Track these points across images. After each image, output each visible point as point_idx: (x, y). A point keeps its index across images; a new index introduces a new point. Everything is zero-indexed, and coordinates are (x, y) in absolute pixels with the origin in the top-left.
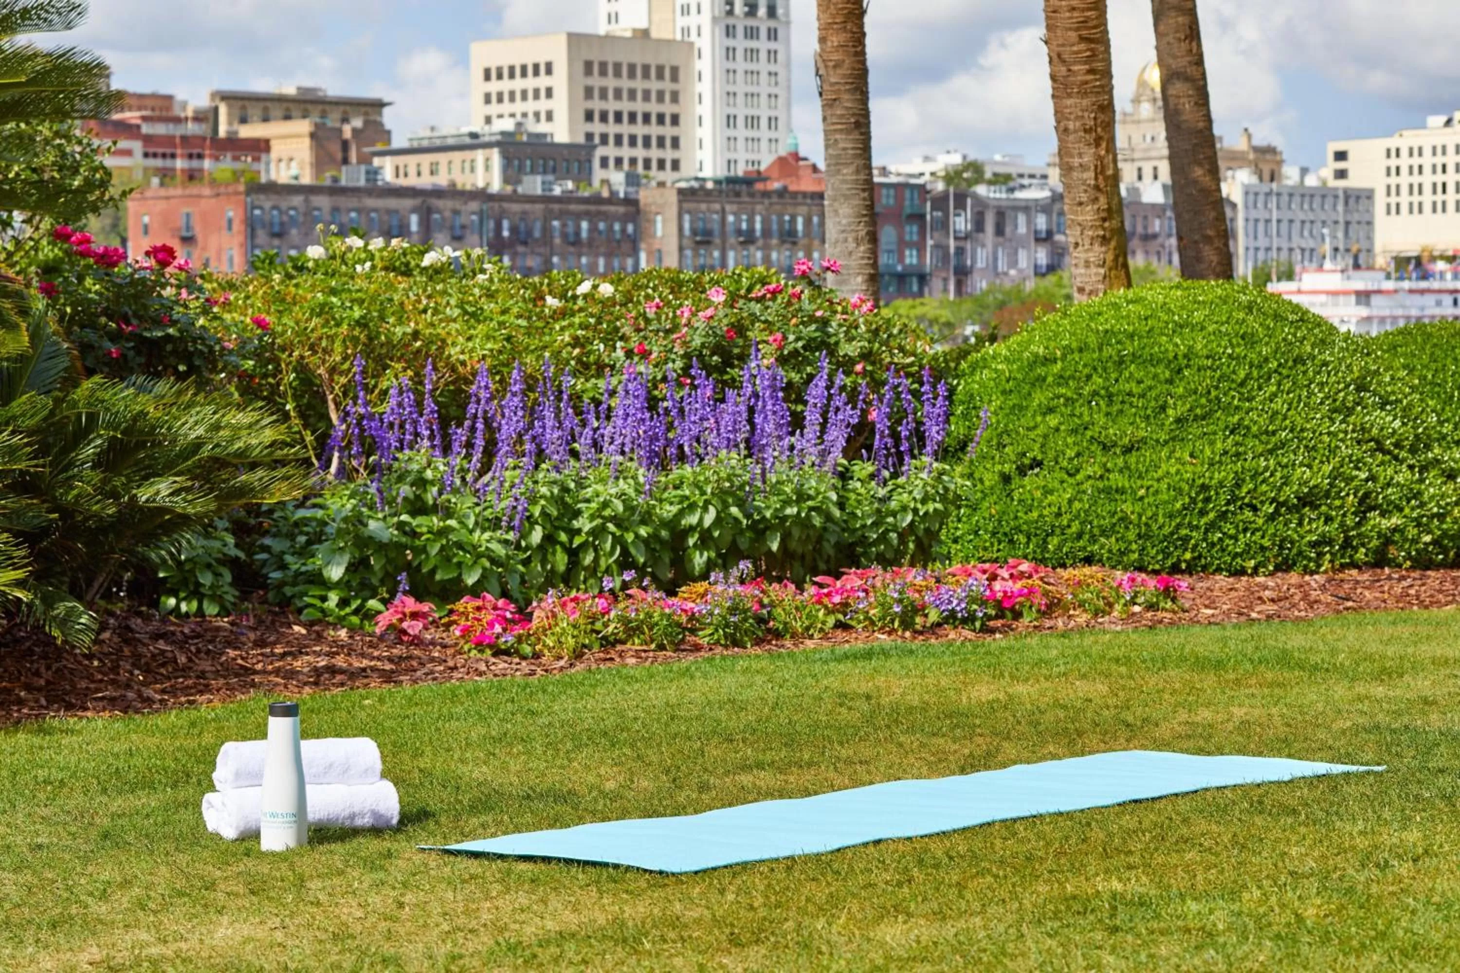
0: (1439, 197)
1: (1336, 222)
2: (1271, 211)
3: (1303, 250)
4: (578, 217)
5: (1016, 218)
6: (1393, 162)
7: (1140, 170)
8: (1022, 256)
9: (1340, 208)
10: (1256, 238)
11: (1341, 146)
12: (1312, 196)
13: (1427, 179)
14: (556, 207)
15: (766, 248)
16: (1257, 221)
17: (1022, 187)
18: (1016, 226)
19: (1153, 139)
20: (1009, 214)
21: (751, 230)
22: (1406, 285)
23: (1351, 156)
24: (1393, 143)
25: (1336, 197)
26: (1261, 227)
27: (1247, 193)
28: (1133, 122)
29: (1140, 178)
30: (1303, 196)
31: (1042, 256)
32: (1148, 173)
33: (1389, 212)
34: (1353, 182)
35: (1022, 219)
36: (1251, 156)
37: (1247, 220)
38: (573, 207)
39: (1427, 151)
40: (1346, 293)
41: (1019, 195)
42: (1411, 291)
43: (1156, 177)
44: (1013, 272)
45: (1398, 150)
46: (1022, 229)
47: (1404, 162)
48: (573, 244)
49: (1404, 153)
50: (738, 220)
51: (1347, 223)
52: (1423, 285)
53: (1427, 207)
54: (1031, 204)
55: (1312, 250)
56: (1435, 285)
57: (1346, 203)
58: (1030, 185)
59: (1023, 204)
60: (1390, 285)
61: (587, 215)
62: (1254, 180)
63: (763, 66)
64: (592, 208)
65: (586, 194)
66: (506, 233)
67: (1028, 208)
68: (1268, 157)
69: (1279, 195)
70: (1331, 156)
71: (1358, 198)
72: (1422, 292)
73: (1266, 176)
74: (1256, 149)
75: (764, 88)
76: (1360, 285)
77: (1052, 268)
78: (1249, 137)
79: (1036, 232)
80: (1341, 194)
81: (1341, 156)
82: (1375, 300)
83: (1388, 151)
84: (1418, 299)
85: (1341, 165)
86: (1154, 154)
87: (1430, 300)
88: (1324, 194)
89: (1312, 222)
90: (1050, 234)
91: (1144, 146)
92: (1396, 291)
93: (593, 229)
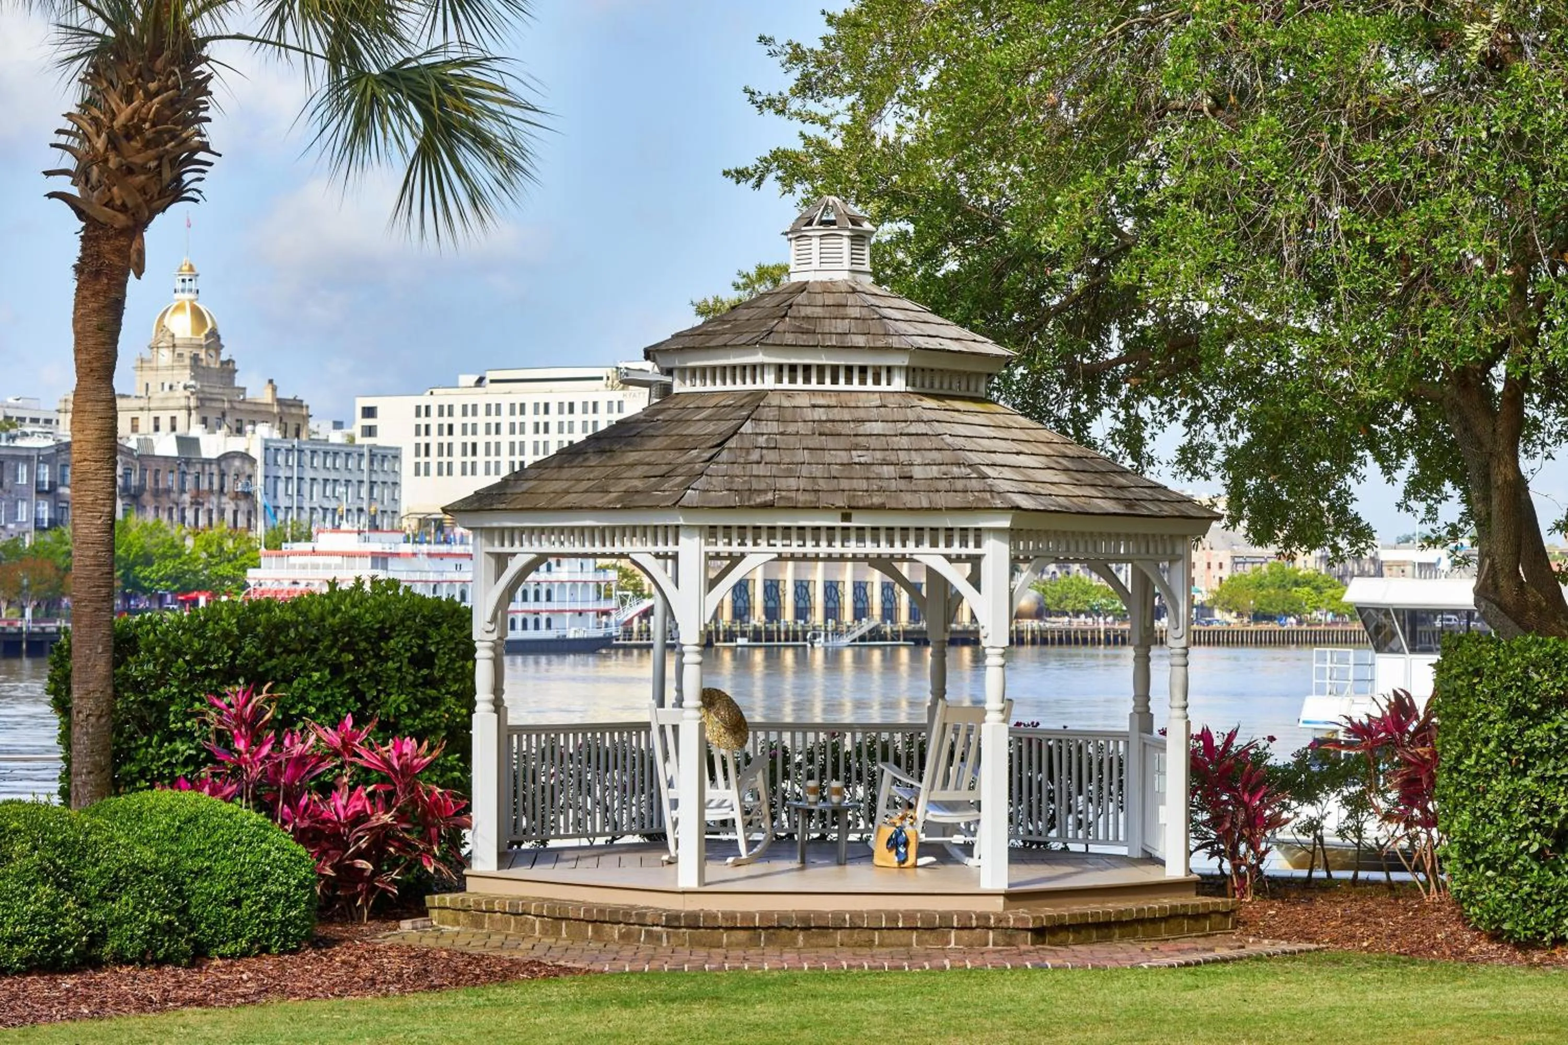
0: (469, 459)
1: (361, 482)
2: (292, 467)
3: (325, 510)
5: (16, 469)
6: (423, 421)
7: (156, 419)
8: (23, 508)
9: (365, 464)
10: (275, 497)
11: (369, 402)
12: (336, 454)
13: (457, 439)
16: (277, 478)
17: (25, 435)
18: (16, 477)
19: (171, 387)
20: (9, 464)
22: (425, 548)
23: (379, 412)
24: (423, 401)
25: (361, 455)
26: (281, 485)
27: (267, 449)
28: (151, 369)
29: (157, 429)
30: (326, 453)
31: (45, 511)
32: (165, 423)
33: (417, 473)
34: (381, 440)
35: (23, 470)
36: (276, 409)
37: (266, 477)
39: (458, 411)
40: (362, 555)
41: (19, 443)
42: (430, 555)
43: (173, 429)
44: (11, 526)
45: (427, 408)
46: (23, 480)
47: (434, 420)
49: (434, 411)
51: (372, 484)
52: (444, 548)
53: (457, 469)
54: (34, 453)
55: (335, 510)
56: (457, 549)
57: (371, 462)
58: (33, 433)
59: (25, 453)
60: (408, 548)
62: (277, 435)
67: (27, 457)
68: (294, 411)
69: (301, 451)
70: (359, 412)
71: (384, 457)
72: (441, 556)
73: (291, 431)
74: (281, 402)
76: (377, 547)
77: (53, 523)
78: (274, 389)
79: (38, 484)
80: (366, 451)
81: (369, 412)
82: (391, 562)
83: (418, 408)
84: (436, 563)
85: (369, 422)
86: (172, 403)
87: (450, 563)
88: (349, 451)
89: (335, 481)
90: (53, 486)
91: (161, 394)
92: (414, 555)
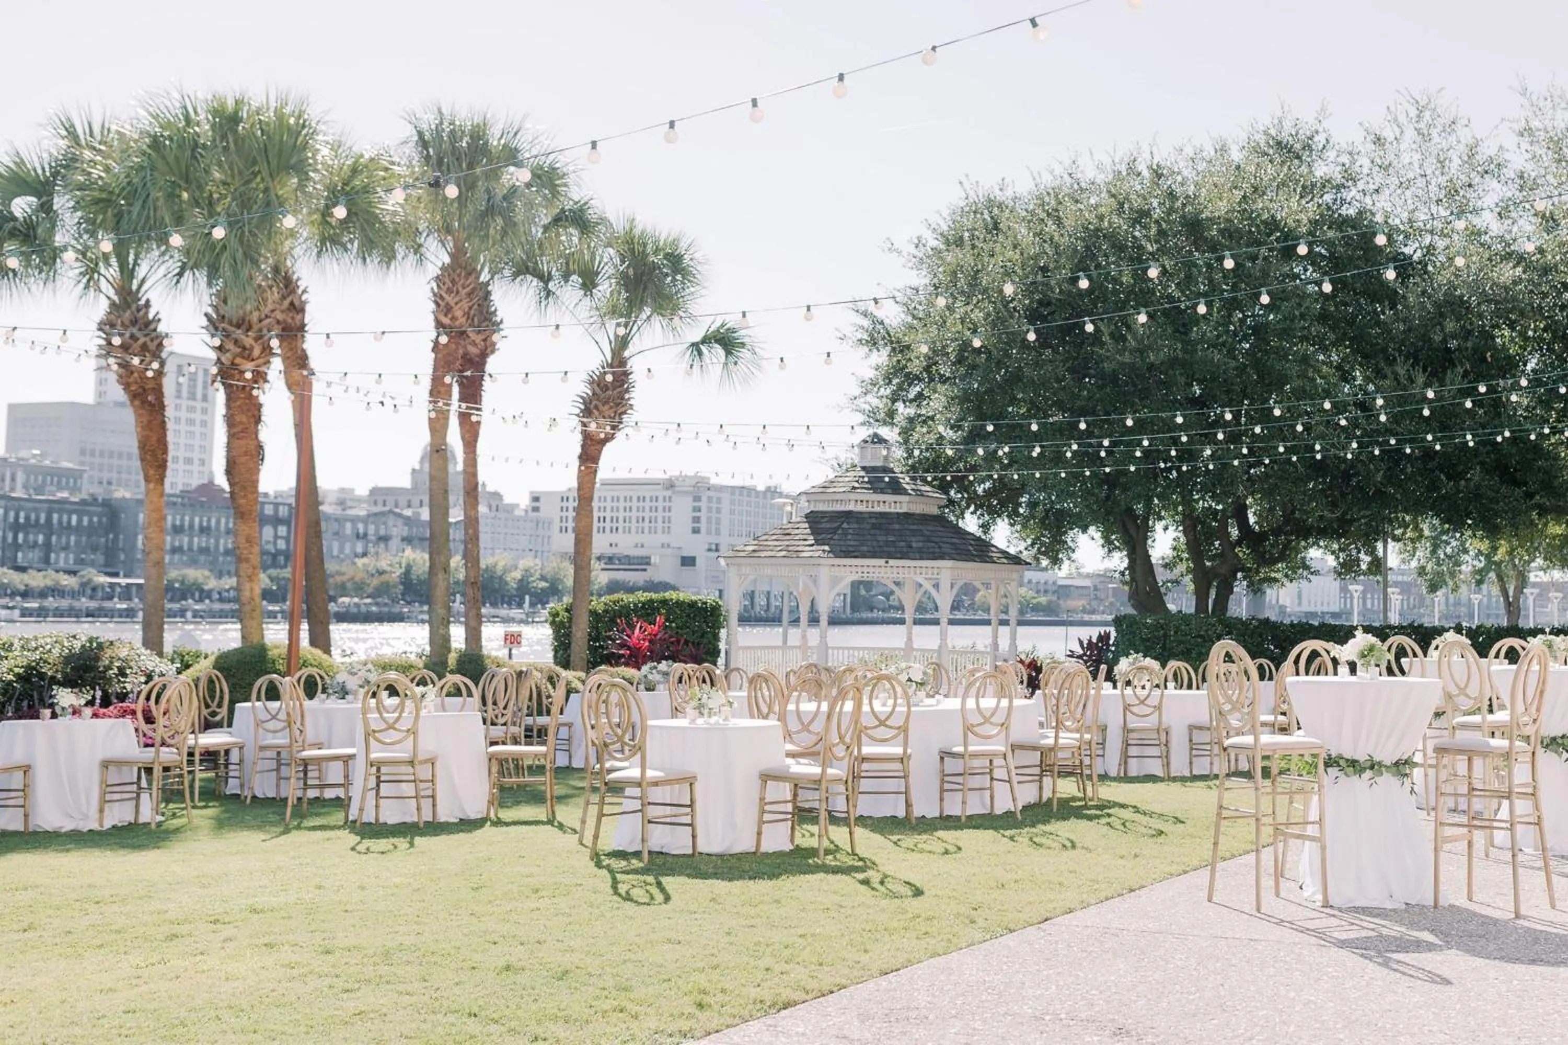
0: (602, 524)
1: (531, 536)
2: (495, 528)
4: (70, 513)
5: (345, 526)
6: (565, 504)
7: (421, 500)
8: (348, 546)
9: (534, 526)
12: (518, 521)
14: (56, 506)
15: (191, 537)
16: (486, 533)
17: (351, 507)
18: (345, 530)
20: (342, 523)
21: (182, 526)
23: (541, 499)
26: (489, 536)
29: (421, 505)
30: (513, 520)
31: (360, 547)
33: (561, 531)
34: (541, 514)
35: (349, 527)
38: (67, 506)
45: (567, 497)
46: (349, 532)
47: (571, 504)
48: (66, 528)
49: (571, 499)
50: (174, 519)
51: (537, 536)
53: (606, 531)
54: (355, 518)
58: (355, 507)
61: (75, 512)
63: (197, 429)
64: (80, 508)
65: (77, 500)
66: (22, 520)
67: (353, 520)
68: (495, 497)
69: (500, 519)
73: (494, 508)
74: (488, 493)
75: (197, 442)
77: (365, 554)
79: (357, 533)
80: (534, 519)
81: (536, 499)
83: (562, 498)
88: (525, 519)
89: (518, 535)
90: (365, 535)
93: (80, 521)
